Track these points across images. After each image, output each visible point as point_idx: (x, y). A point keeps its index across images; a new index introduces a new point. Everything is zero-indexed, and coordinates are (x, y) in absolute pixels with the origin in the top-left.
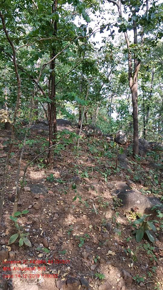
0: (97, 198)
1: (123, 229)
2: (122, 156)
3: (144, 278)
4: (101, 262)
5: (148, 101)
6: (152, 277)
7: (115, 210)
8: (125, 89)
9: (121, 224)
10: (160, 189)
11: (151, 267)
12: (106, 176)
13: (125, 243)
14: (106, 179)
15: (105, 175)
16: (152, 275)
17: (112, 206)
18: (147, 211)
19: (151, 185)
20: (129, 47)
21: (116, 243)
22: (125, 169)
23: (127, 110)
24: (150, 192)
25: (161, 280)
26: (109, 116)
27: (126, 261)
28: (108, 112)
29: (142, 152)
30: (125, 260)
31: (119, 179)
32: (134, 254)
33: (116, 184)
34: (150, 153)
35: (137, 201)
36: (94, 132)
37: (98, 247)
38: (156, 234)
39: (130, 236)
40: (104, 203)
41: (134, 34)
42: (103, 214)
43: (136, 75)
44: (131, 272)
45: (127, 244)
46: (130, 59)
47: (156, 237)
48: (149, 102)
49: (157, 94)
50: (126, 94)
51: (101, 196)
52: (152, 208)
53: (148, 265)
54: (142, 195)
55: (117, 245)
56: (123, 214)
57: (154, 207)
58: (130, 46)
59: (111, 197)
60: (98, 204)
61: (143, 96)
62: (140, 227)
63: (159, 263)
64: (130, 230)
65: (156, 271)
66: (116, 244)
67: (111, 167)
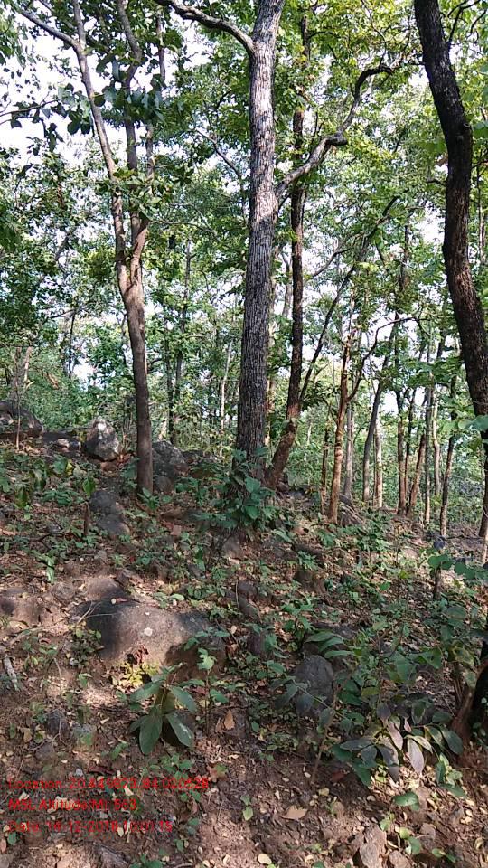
0: (19, 638)
1: (103, 722)
2: (102, 496)
3: (163, 859)
4: (30, 840)
5: (178, 334)
6: (188, 850)
7: (76, 666)
8: (111, 295)
9: (98, 706)
10: (210, 586)
11: (183, 823)
12: (49, 564)
13: (106, 765)
14: (49, 574)
15: (47, 559)
16: (187, 844)
17: (68, 655)
18: (175, 654)
19: (185, 576)
20: (114, 178)
21: (78, 770)
22: (113, 536)
23: (121, 358)
24: (181, 598)
25: (211, 852)
26: (67, 374)
27: (109, 819)
28: (63, 361)
29: (163, 480)
30: (107, 816)
31: (95, 568)
32: (132, 794)
33: (83, 585)
34: (183, 483)
35: (145, 630)
36: (15, 425)
37: (21, 793)
38: (198, 718)
39: (124, 739)
40: (42, 651)
41: (128, 140)
42: (38, 685)
43: (138, 260)
44: (126, 851)
45: (113, 767)
46: (118, 212)
47: (199, 729)
48: (180, 338)
49: (201, 315)
50: (116, 311)
51: (34, 630)
52: (185, 644)
53: (175, 818)
54: (159, 608)
55: (82, 774)
56: (104, 676)
57: (194, 640)
58: (115, 174)
59: (66, 628)
60: (23, 654)
61: (165, 319)
62: (152, 706)
63: (206, 804)
64: (122, 722)
65: (198, 831)
66: (79, 772)
67: (70, 534)
